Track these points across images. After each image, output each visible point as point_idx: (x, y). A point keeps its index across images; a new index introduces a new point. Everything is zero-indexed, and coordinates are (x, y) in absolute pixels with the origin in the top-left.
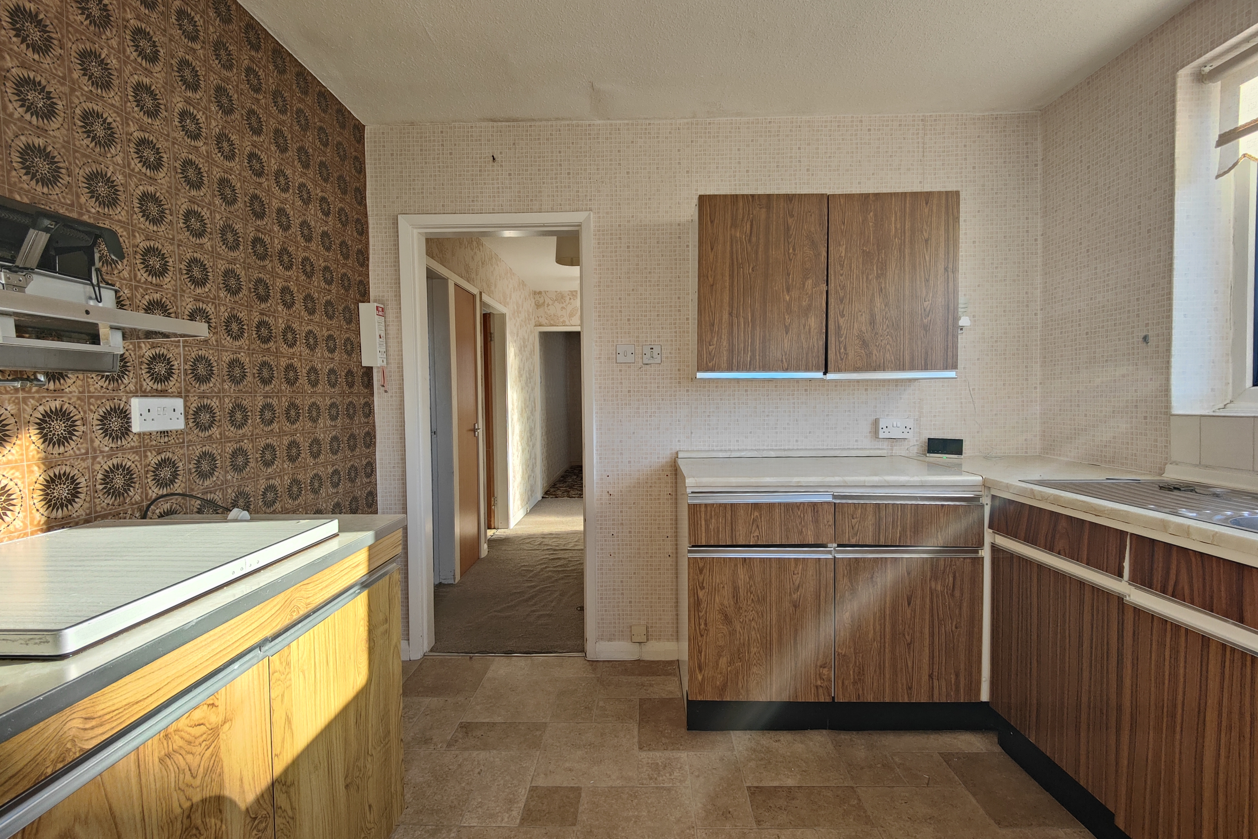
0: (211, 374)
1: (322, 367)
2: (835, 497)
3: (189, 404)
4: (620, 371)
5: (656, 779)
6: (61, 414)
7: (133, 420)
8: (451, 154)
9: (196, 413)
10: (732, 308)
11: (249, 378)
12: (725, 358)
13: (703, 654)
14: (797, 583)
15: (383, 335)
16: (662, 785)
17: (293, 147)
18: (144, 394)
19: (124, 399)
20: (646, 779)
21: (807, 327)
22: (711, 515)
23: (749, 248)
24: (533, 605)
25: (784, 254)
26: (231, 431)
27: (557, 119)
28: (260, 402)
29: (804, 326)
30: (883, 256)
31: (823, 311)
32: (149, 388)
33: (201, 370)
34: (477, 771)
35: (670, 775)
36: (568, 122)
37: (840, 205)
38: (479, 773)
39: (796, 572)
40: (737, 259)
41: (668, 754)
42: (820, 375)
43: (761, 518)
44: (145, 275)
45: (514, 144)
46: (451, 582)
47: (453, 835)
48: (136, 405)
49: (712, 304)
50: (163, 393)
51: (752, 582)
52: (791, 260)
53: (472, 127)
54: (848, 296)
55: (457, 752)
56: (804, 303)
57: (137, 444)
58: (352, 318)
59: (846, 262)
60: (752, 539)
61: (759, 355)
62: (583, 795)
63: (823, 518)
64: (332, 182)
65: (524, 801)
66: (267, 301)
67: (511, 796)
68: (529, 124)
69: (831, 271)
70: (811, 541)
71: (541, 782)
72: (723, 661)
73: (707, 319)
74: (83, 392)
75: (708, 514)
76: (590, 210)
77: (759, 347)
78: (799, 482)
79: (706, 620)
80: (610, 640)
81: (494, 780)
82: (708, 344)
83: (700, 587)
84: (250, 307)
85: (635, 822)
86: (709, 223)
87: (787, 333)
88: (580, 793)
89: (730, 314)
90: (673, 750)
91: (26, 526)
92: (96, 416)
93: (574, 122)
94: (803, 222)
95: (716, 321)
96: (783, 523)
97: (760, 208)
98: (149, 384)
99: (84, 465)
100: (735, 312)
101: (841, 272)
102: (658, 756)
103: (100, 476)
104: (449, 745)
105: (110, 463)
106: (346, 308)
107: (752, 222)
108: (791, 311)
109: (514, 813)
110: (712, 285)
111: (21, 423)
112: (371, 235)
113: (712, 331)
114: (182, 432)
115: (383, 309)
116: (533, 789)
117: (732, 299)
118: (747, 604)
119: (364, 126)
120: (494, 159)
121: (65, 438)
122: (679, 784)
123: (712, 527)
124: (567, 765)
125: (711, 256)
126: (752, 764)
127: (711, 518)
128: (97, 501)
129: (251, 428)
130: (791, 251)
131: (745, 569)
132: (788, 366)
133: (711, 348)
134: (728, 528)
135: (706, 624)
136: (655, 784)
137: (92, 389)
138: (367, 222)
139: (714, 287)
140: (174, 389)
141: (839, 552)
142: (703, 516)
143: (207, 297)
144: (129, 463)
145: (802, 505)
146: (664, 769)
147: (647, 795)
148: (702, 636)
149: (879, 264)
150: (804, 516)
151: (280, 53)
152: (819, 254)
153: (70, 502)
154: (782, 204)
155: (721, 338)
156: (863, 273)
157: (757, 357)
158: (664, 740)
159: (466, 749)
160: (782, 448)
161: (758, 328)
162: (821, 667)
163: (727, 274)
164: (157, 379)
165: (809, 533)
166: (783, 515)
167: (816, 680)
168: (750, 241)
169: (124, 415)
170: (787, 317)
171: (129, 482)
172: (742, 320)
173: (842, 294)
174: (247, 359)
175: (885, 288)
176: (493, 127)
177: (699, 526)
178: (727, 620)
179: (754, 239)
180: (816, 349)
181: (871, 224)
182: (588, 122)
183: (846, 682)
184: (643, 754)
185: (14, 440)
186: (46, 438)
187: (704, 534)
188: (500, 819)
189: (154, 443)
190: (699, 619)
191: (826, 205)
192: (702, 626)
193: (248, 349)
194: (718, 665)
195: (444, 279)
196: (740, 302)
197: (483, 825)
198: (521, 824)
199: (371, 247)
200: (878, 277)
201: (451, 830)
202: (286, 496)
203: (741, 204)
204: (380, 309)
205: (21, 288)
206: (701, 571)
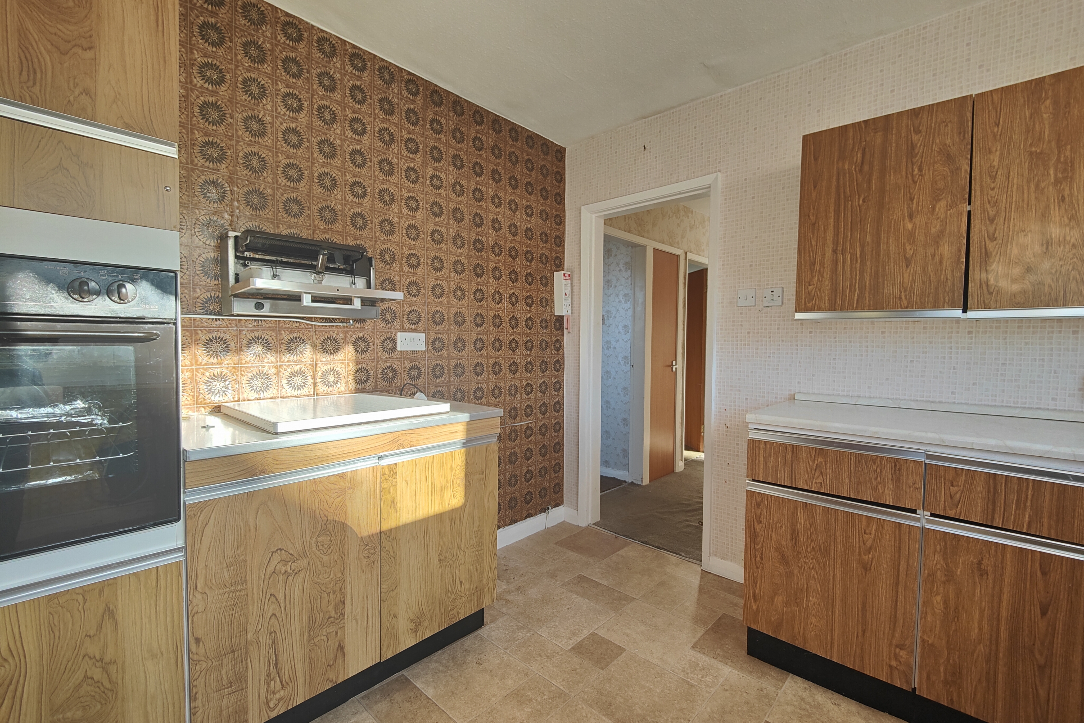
0: (443, 320)
1: (521, 316)
2: (929, 457)
3: (429, 337)
4: (741, 314)
5: (687, 674)
6: (363, 339)
7: (398, 344)
8: (616, 152)
9: (433, 342)
10: (837, 244)
11: (468, 323)
12: (827, 298)
13: (758, 585)
14: (869, 543)
15: (569, 292)
16: (689, 680)
17: (505, 177)
18: (405, 331)
19: (394, 333)
20: (679, 669)
21: (937, 258)
22: (770, 452)
23: (860, 178)
24: (690, 516)
25: (907, 177)
26: (454, 353)
27: (692, 100)
28: (474, 337)
29: (933, 256)
30: (1068, 153)
31: (962, 235)
32: (407, 328)
33: (437, 318)
34: (568, 606)
35: (702, 677)
36: (703, 100)
37: (993, 103)
38: (568, 609)
39: (867, 531)
40: (844, 192)
41: (715, 663)
42: (958, 313)
43: (826, 465)
44: (408, 268)
45: (660, 132)
46: (640, 483)
47: (528, 635)
48: (400, 336)
49: (814, 243)
50: (415, 330)
51: (813, 530)
52: (915, 182)
53: (631, 127)
54: (1003, 213)
55: (565, 591)
56: (933, 230)
57: (400, 356)
58: (548, 282)
59: (999, 173)
60: (814, 485)
61: (869, 293)
62: (624, 655)
63: (908, 478)
64: (535, 194)
65: (582, 638)
66: (482, 276)
67: (577, 631)
68: (672, 111)
69: (976, 187)
70: (889, 502)
71: (602, 633)
72: (779, 600)
73: (807, 258)
74: (374, 329)
75: (768, 452)
76: (720, 171)
77: (870, 284)
78: (876, 433)
79: (762, 554)
80: (723, 558)
81: (574, 617)
82: (807, 284)
83: (757, 521)
84: (470, 281)
85: (646, 692)
86: (813, 161)
87: (907, 266)
88: (622, 653)
89: (835, 251)
90: (720, 661)
91: (346, 391)
92: (380, 341)
93: (708, 98)
94: (934, 136)
95: (818, 261)
96: (853, 475)
97: (875, 133)
98: (407, 325)
99: (373, 364)
100: (840, 248)
101: (992, 185)
102: (704, 659)
103: (380, 371)
104: (563, 585)
105: (385, 365)
106: (544, 277)
107: (864, 150)
108: (914, 241)
109: (571, 642)
110: (814, 224)
111: (346, 343)
112: (567, 224)
113: (812, 271)
114: (425, 352)
115: (569, 275)
116: (593, 634)
117: (838, 235)
118: (806, 551)
119: (565, 148)
120: (645, 148)
121: (365, 351)
122: (704, 687)
123: (770, 464)
124: (628, 631)
125: (814, 195)
126: (789, 709)
127: (770, 455)
128: (378, 383)
129: (467, 352)
130: (916, 171)
131: (806, 515)
132: (908, 303)
133: (810, 288)
134: (788, 469)
135: (761, 558)
136: (685, 677)
137: (378, 328)
138: (565, 215)
139: (817, 225)
140: (421, 328)
141: (929, 521)
142: (762, 452)
143: (443, 277)
144: (395, 366)
145: (879, 460)
146: (701, 670)
147: (670, 680)
148: (757, 568)
149: (1060, 166)
150: (881, 472)
151: (498, 120)
152: (959, 169)
153: (366, 382)
154: (905, 121)
155: (823, 277)
156: (1029, 182)
157: (867, 295)
158: (719, 651)
159: (571, 591)
160: (931, 399)
161: (869, 263)
162: (897, 646)
163: (832, 209)
164: (412, 323)
165: (887, 491)
166: (853, 466)
167: (890, 659)
168: (861, 171)
169: (394, 341)
170: (908, 248)
171: (395, 376)
172: (848, 257)
173: (992, 213)
174: (467, 312)
175: (1071, 195)
176: (645, 123)
177: (757, 461)
178: (784, 560)
179: (866, 168)
180: (949, 283)
181: (1045, 116)
182: (719, 94)
183: (933, 678)
184: (692, 652)
185: (342, 350)
186: (357, 351)
187: (761, 471)
188: (560, 640)
189: (409, 356)
190: (755, 550)
191: (970, 108)
192: (758, 559)
193: (468, 306)
194: (773, 601)
195: (642, 246)
196: (847, 237)
197: (549, 639)
198: (570, 650)
199: (566, 232)
200: (1057, 182)
201: (529, 631)
202: (490, 395)
203: (851, 134)
204: (567, 275)
205: (320, 282)
206: (758, 505)
